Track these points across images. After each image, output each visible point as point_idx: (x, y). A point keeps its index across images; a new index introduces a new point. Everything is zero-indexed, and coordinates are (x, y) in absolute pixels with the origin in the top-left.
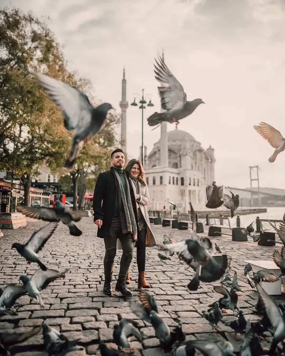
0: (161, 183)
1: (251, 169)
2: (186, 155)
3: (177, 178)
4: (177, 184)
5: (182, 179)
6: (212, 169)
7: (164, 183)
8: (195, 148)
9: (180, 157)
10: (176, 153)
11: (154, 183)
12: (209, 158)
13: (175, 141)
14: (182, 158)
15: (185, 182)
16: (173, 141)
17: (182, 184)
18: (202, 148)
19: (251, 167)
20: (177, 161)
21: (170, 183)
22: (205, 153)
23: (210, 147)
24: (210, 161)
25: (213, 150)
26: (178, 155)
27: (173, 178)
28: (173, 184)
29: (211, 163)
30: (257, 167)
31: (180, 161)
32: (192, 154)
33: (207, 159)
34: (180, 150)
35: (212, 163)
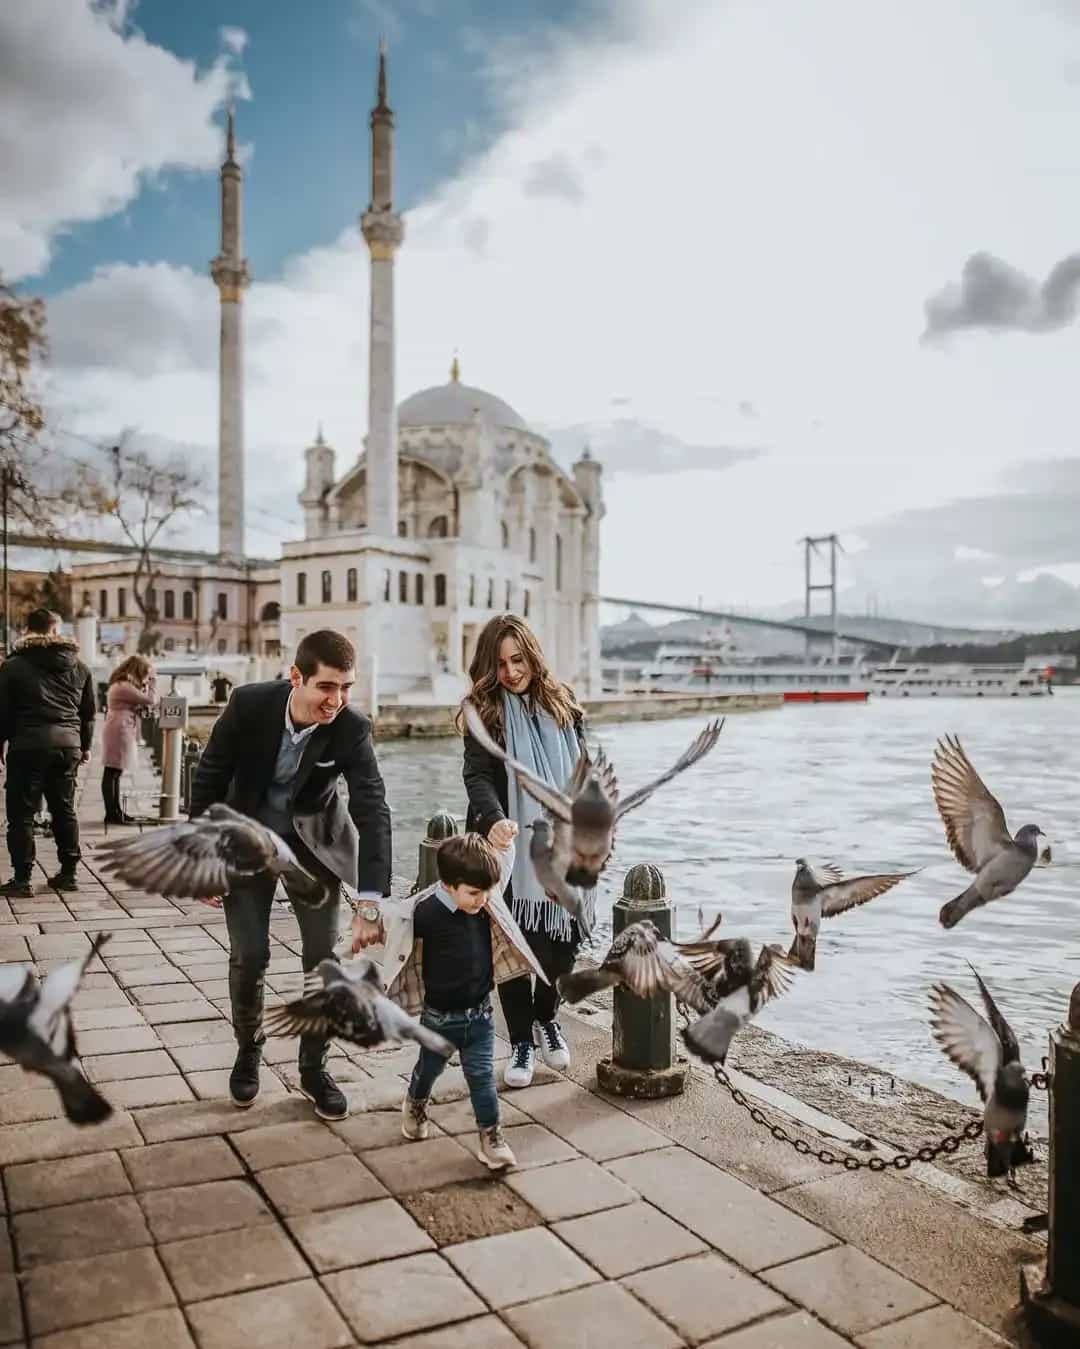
0: (352, 595)
1: (811, 549)
2: (479, 486)
3: (420, 578)
4: (420, 600)
5: (441, 581)
6: (589, 545)
7: (361, 596)
8: (521, 458)
9: (456, 493)
10: (440, 480)
11: (327, 596)
12: (580, 501)
13: (441, 430)
14: (463, 499)
15: (449, 594)
16: (434, 430)
17: (441, 600)
18: (551, 461)
19: (810, 541)
20: (444, 509)
21: (387, 597)
22: (560, 481)
23: (586, 455)
24: (582, 511)
25: (598, 468)
26: (449, 486)
27: (403, 576)
28: (403, 598)
29: (585, 520)
30: (832, 539)
31: (456, 511)
32: (502, 483)
33: (570, 504)
34: (454, 468)
35: (592, 522)
